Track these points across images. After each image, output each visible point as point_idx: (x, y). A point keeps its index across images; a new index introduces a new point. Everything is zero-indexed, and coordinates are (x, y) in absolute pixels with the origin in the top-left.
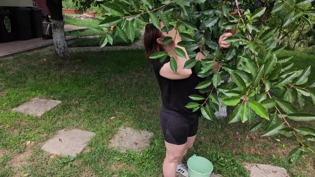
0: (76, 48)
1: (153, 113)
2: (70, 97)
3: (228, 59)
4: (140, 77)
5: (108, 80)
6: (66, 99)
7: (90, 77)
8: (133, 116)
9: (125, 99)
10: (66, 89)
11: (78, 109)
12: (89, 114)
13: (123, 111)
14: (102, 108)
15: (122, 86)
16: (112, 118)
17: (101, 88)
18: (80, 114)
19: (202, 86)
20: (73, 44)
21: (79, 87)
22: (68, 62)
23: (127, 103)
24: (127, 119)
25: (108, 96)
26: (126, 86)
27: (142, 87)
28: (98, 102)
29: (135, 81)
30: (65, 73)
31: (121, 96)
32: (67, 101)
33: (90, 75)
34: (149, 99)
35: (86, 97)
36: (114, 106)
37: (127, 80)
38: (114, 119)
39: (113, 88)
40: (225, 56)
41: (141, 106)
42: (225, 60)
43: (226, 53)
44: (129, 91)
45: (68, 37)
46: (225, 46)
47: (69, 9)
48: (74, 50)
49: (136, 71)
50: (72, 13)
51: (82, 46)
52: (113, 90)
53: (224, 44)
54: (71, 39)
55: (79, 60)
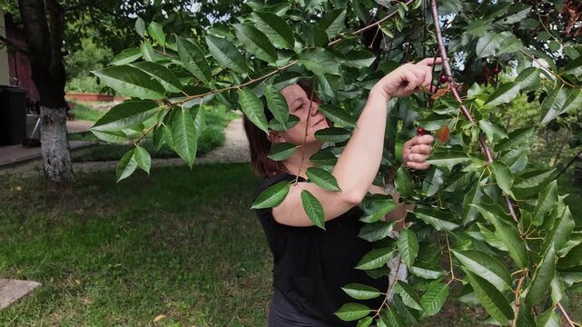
0: (92, 164)
1: (253, 299)
2: (63, 270)
3: (429, 195)
4: (222, 217)
5: (153, 229)
6: (52, 275)
7: (113, 223)
8: (207, 309)
9: (189, 270)
10: (58, 251)
11: (79, 299)
12: (102, 310)
13: (183, 299)
14: (133, 295)
15: (183, 238)
16: (157, 318)
17: (136, 245)
18: (82, 312)
19: (373, 262)
20: (87, 155)
21: (88, 246)
22: (69, 192)
23: (194, 279)
24: (192, 319)
25: (152, 263)
26: (192, 238)
27: (228, 239)
28: (126, 281)
29: (212, 226)
30: (59, 215)
31: (180, 263)
32: (55, 280)
33: (114, 218)
34: (242, 266)
35: (99, 268)
36: (163, 289)
37: (196, 225)
38: (162, 320)
39: (165, 245)
40: (420, 188)
41: (226, 284)
42: (421, 197)
43: (422, 180)
44: (199, 250)
45: (74, 144)
46: (418, 166)
47: (86, 93)
48: (86, 167)
49: (216, 206)
50: (92, 100)
51: (105, 160)
52: (163, 249)
53: (416, 161)
54: (85, 147)
55: (95, 188)
